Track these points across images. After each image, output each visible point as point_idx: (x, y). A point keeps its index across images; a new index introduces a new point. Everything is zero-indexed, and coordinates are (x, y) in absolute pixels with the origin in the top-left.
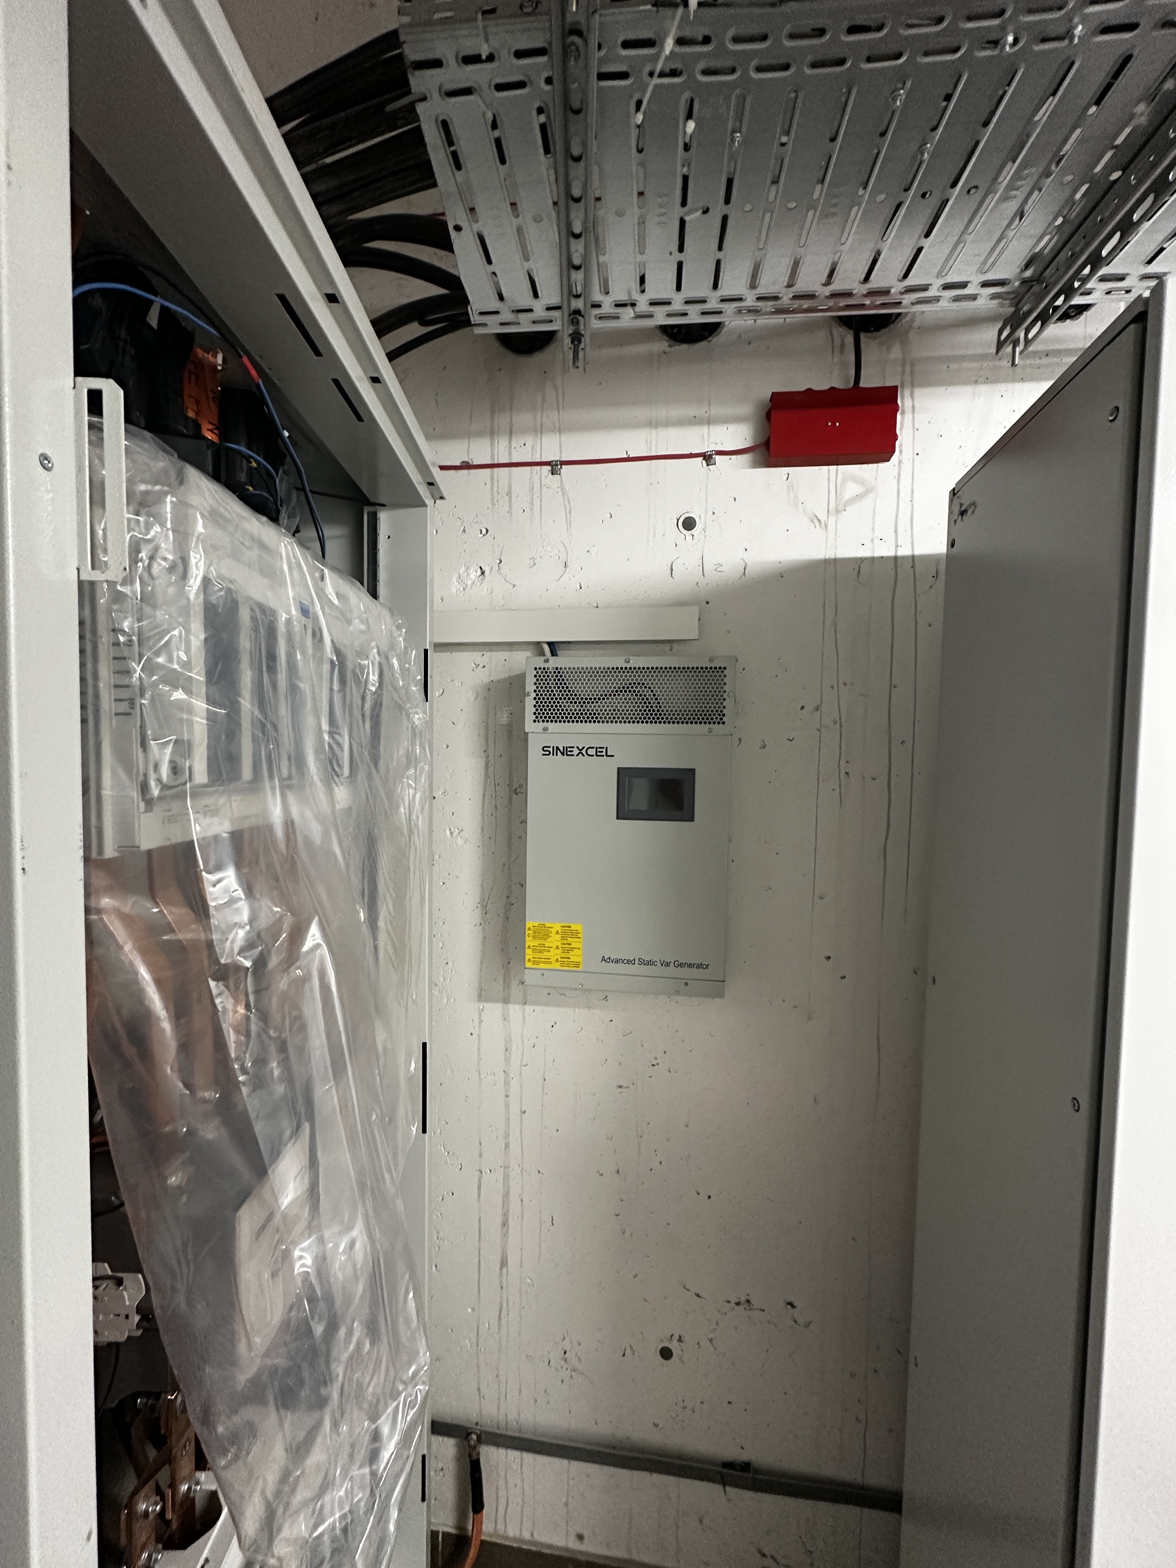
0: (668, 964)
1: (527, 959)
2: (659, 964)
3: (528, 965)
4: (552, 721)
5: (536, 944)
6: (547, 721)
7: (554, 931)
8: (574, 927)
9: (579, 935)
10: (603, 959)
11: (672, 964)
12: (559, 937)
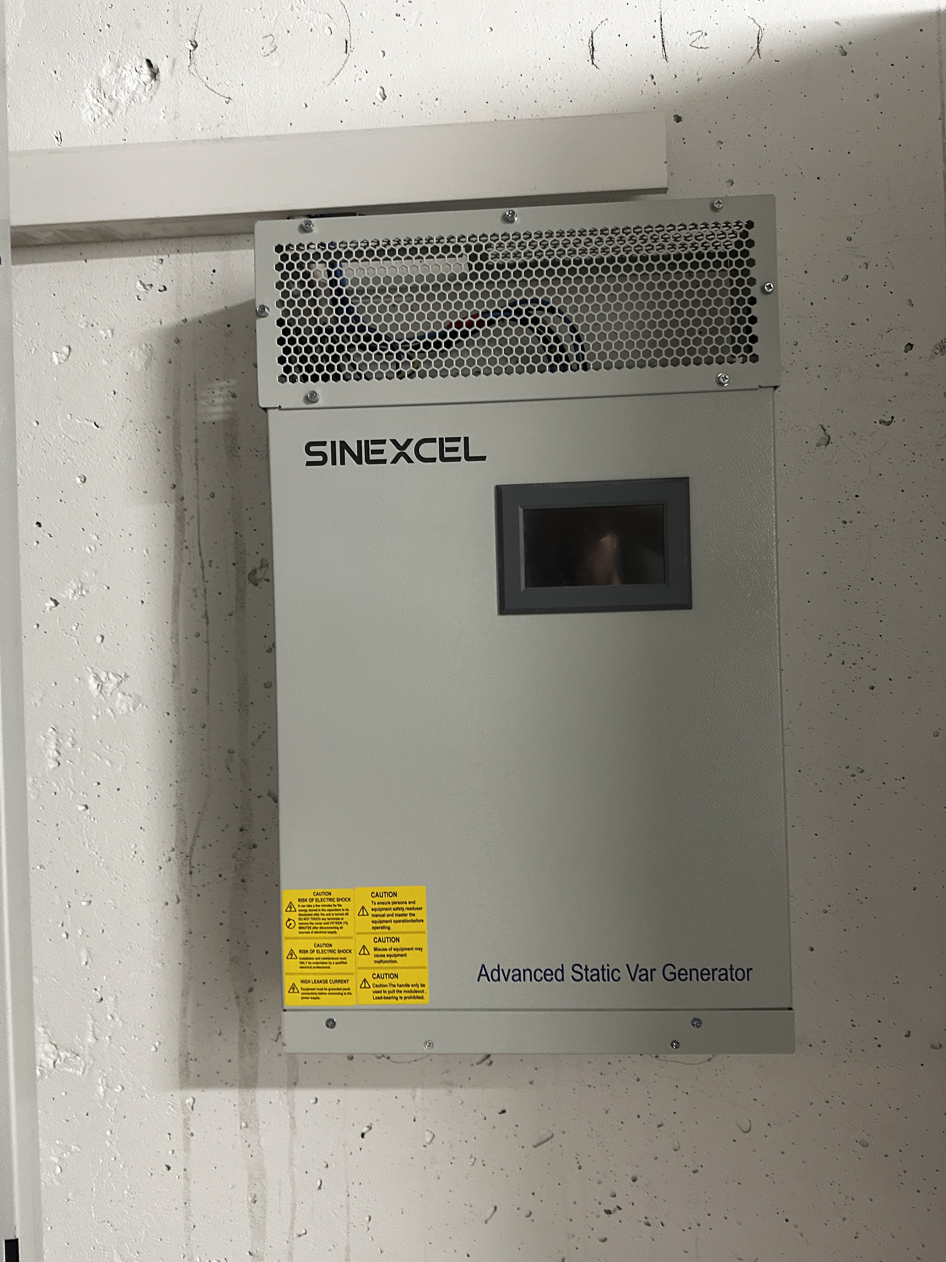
0: (647, 975)
1: (287, 986)
2: (624, 975)
3: (291, 1000)
4: (326, 378)
5: (309, 945)
6: (315, 379)
7: (353, 907)
8: (404, 893)
9: (419, 915)
10: (483, 973)
11: (658, 975)
12: (366, 923)
